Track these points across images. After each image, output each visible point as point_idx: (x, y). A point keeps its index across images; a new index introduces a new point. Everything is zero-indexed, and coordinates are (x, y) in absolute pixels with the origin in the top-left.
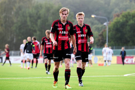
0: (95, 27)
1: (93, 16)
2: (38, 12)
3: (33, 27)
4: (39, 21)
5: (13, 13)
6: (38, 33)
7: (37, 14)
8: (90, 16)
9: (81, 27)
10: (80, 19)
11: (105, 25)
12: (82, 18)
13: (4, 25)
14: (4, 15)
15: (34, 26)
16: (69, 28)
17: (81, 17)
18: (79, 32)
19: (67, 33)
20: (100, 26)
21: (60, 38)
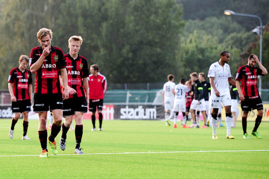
0: (232, 38)
1: (227, 13)
2: (103, 4)
3: (92, 39)
4: (104, 25)
5: (46, 8)
6: (102, 51)
7: (100, 10)
8: (222, 13)
9: (74, 59)
10: (74, 46)
11: (255, 33)
12: (77, 46)
13: (26, 35)
14: (27, 12)
15: (94, 36)
16: (56, 58)
17: (76, 43)
18: (70, 67)
19: (54, 66)
20: (244, 35)
21: (44, 74)
